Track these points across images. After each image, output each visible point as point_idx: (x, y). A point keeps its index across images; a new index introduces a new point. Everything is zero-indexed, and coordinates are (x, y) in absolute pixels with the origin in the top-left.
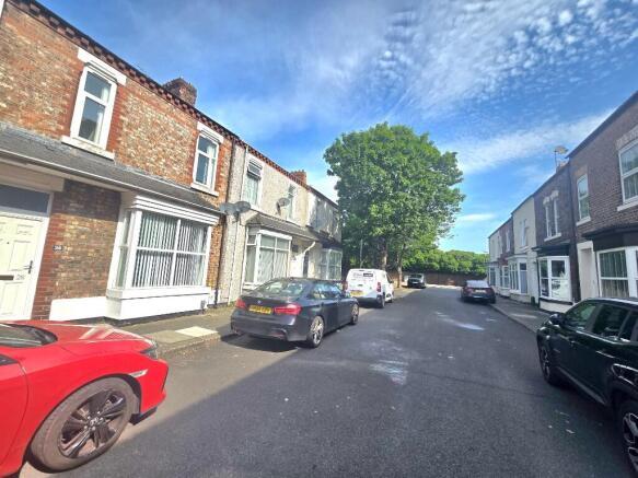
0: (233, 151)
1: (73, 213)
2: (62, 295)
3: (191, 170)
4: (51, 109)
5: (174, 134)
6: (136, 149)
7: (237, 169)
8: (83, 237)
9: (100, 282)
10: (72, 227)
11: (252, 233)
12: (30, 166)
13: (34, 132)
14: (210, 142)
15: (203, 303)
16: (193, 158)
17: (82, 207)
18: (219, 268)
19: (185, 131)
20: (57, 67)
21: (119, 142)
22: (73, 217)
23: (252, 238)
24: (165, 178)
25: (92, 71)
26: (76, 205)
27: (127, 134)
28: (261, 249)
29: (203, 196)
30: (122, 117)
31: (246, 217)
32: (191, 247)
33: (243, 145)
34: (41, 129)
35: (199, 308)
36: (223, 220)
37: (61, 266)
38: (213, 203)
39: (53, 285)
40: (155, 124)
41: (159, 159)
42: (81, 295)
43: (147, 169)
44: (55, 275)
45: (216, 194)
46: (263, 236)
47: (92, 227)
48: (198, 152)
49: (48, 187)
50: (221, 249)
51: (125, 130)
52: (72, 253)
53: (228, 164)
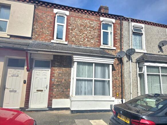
0: (121, 25)
1: (56, 67)
2: (55, 98)
3: (100, 40)
4: (48, 33)
5: (90, 27)
6: (75, 38)
7: (125, 33)
8: (60, 75)
9: (67, 93)
10: (57, 72)
11: (141, 66)
12: (39, 52)
13: (44, 41)
14: (108, 24)
15: (111, 106)
16: (100, 35)
17: (59, 64)
18: (122, 87)
19: (95, 24)
20: (48, 18)
21: (69, 37)
22: (56, 68)
23: (141, 69)
24: (88, 46)
25: (58, 15)
26: (57, 64)
27: (71, 33)
28: (148, 75)
29: (107, 51)
30: (69, 27)
31: (135, 57)
32: (104, 77)
33: (127, 19)
34: (45, 40)
35: (109, 109)
36: (120, 60)
37: (54, 86)
38: (113, 53)
39: (52, 94)
40: (81, 25)
41: (85, 39)
42: (61, 98)
43: (80, 44)
44: (53, 90)
45: (115, 48)
46: (148, 67)
47: (63, 71)
48: (102, 31)
49: (49, 59)
50: (121, 76)
51: (71, 32)
52: (57, 82)
53: (119, 32)
